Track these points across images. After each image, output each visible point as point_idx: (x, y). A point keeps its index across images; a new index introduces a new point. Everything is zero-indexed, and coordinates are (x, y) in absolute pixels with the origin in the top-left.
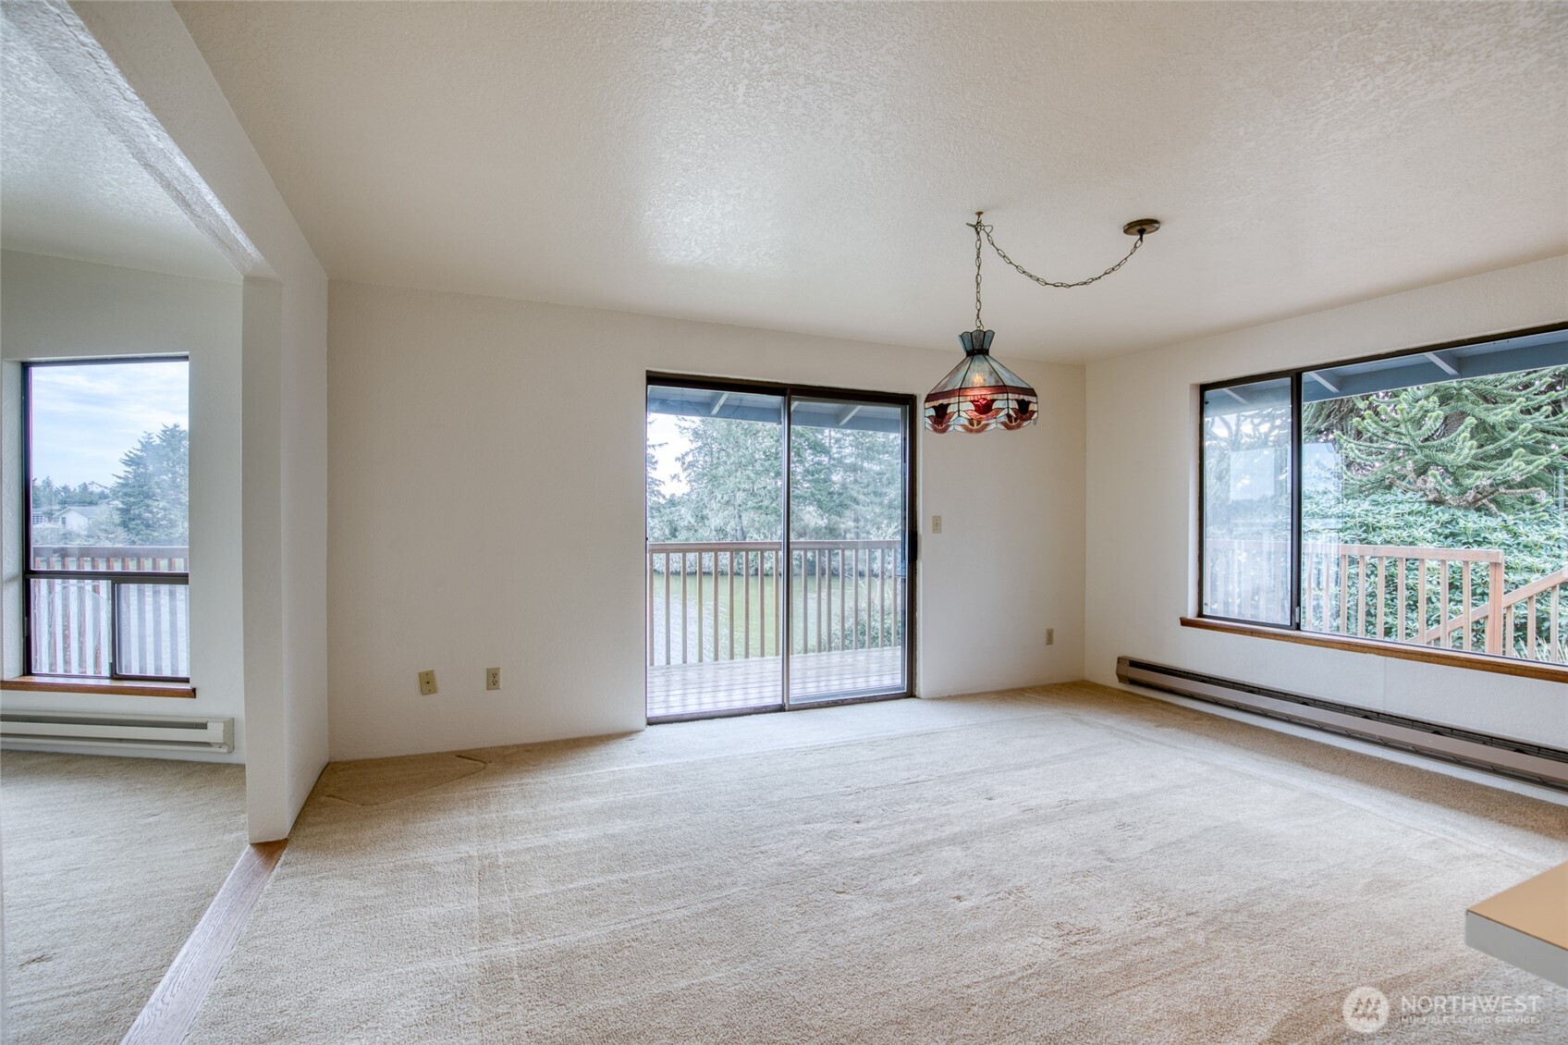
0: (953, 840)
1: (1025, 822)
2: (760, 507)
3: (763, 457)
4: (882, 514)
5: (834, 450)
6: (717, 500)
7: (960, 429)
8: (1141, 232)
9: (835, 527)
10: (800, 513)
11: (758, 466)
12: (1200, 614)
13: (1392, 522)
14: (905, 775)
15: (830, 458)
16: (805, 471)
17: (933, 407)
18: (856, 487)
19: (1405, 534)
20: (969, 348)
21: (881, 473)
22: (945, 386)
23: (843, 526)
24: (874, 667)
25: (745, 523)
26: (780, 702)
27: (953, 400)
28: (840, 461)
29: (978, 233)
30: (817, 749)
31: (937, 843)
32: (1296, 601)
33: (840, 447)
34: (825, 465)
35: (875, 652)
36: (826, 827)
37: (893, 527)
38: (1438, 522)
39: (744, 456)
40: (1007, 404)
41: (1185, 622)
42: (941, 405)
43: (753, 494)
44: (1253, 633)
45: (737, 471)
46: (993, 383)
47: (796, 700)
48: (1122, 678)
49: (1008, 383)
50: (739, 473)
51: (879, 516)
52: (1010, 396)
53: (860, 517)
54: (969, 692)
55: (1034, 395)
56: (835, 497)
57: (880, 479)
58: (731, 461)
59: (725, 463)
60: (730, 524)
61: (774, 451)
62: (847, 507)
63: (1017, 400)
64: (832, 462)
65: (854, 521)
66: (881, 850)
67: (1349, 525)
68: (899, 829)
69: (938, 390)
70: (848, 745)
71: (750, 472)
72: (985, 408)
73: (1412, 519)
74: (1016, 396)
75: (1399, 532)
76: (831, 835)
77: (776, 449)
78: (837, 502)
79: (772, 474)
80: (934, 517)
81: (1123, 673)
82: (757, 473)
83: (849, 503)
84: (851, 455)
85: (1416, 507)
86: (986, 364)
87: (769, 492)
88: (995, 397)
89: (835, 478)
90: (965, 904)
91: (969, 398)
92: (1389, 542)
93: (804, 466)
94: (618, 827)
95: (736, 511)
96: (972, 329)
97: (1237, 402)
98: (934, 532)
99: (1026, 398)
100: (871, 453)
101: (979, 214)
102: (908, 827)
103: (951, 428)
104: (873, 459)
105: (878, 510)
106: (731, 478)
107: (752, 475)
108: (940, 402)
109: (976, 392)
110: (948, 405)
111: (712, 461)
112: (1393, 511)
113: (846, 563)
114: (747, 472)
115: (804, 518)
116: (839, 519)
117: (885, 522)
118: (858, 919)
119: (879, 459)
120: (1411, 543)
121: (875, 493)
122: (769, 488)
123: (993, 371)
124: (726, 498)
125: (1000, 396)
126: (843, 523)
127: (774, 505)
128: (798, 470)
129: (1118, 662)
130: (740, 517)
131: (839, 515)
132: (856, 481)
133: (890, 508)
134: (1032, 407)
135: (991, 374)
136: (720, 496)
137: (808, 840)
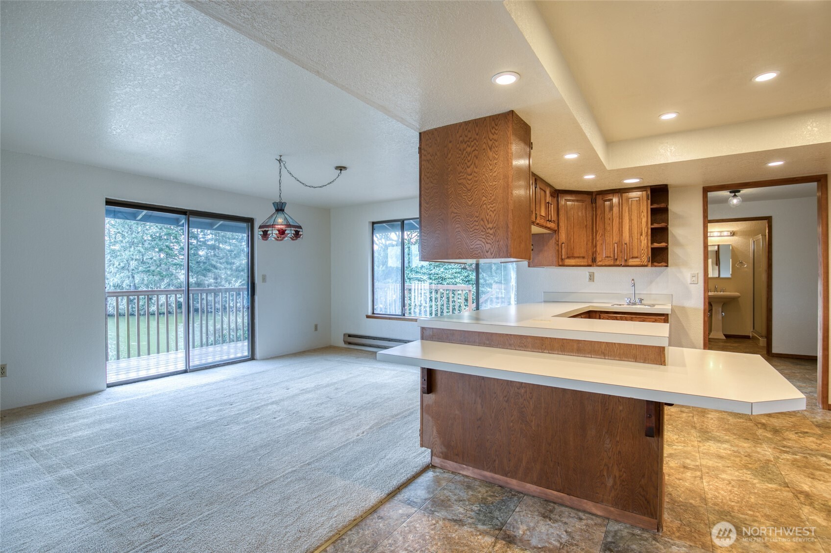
0: (272, 403)
1: (301, 393)
2: (149, 271)
3: (150, 238)
4: (232, 274)
5: (201, 236)
6: (115, 266)
7: (273, 239)
8: (341, 170)
9: (202, 283)
10: (177, 275)
11: (146, 245)
12: (373, 313)
13: (450, 276)
14: (251, 387)
15: (198, 241)
16: (180, 248)
17: (262, 231)
18: (215, 259)
19: (454, 281)
20: (277, 208)
21: (231, 251)
22: (267, 223)
23: (206, 282)
24: (232, 351)
25: (136, 281)
26: (185, 369)
27: (270, 229)
28: (204, 243)
29: (280, 163)
30: (208, 384)
31: (267, 405)
32: (403, 305)
33: (205, 235)
34: (194, 245)
35: (232, 345)
36: (217, 408)
37: (239, 282)
38: (464, 276)
39: (136, 238)
40: (290, 232)
41: (368, 317)
42: (265, 230)
43: (143, 262)
44: (390, 319)
45: (131, 247)
46: (285, 223)
47: (193, 367)
48: (345, 342)
49: (291, 224)
50: (133, 248)
51: (230, 276)
52: (292, 229)
53: (218, 277)
54: (281, 355)
55: (302, 228)
56: (202, 264)
57: (230, 254)
58: (126, 240)
59: (122, 241)
60: (126, 282)
61: (158, 235)
62: (209, 271)
63: (295, 230)
64: (199, 243)
65: (214, 279)
66: (242, 411)
67: (436, 278)
68: (249, 404)
69: (264, 224)
70: (223, 381)
71: (141, 248)
72: (282, 232)
73: (456, 275)
74: (294, 229)
75: (451, 280)
76: (219, 410)
77: (160, 234)
78: (203, 267)
79: (157, 250)
80: (263, 275)
81: (346, 340)
82: (146, 249)
83: (210, 268)
84: (212, 239)
85: (458, 270)
86: (283, 215)
87: (155, 261)
88: (286, 229)
89: (201, 253)
90: (276, 419)
91: (276, 229)
92: (449, 284)
93: (180, 245)
94: (108, 426)
95: (130, 273)
96: (278, 201)
97: (389, 229)
98: (263, 282)
99: (298, 230)
100: (224, 238)
101: (281, 156)
102: (254, 402)
103: (269, 239)
104: (226, 242)
105: (229, 273)
106: (126, 252)
107: (142, 250)
108: (265, 229)
109: (279, 227)
110: (268, 231)
111: (110, 240)
112: (451, 272)
113: (209, 304)
114: (139, 248)
115: (180, 277)
116: (204, 278)
117: (234, 279)
118: (235, 431)
119: (230, 242)
120: (456, 284)
121: (227, 263)
122: (154, 258)
123: (286, 219)
124: (122, 265)
125: (288, 229)
126: (207, 280)
127: (158, 269)
128: (175, 247)
129: (344, 336)
130: (133, 277)
131: (205, 276)
132: (215, 255)
133: (236, 271)
134: (300, 233)
135: (285, 220)
136: (117, 263)
137: (209, 414)
